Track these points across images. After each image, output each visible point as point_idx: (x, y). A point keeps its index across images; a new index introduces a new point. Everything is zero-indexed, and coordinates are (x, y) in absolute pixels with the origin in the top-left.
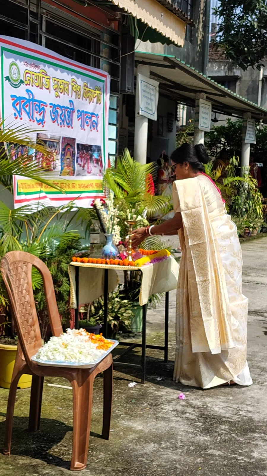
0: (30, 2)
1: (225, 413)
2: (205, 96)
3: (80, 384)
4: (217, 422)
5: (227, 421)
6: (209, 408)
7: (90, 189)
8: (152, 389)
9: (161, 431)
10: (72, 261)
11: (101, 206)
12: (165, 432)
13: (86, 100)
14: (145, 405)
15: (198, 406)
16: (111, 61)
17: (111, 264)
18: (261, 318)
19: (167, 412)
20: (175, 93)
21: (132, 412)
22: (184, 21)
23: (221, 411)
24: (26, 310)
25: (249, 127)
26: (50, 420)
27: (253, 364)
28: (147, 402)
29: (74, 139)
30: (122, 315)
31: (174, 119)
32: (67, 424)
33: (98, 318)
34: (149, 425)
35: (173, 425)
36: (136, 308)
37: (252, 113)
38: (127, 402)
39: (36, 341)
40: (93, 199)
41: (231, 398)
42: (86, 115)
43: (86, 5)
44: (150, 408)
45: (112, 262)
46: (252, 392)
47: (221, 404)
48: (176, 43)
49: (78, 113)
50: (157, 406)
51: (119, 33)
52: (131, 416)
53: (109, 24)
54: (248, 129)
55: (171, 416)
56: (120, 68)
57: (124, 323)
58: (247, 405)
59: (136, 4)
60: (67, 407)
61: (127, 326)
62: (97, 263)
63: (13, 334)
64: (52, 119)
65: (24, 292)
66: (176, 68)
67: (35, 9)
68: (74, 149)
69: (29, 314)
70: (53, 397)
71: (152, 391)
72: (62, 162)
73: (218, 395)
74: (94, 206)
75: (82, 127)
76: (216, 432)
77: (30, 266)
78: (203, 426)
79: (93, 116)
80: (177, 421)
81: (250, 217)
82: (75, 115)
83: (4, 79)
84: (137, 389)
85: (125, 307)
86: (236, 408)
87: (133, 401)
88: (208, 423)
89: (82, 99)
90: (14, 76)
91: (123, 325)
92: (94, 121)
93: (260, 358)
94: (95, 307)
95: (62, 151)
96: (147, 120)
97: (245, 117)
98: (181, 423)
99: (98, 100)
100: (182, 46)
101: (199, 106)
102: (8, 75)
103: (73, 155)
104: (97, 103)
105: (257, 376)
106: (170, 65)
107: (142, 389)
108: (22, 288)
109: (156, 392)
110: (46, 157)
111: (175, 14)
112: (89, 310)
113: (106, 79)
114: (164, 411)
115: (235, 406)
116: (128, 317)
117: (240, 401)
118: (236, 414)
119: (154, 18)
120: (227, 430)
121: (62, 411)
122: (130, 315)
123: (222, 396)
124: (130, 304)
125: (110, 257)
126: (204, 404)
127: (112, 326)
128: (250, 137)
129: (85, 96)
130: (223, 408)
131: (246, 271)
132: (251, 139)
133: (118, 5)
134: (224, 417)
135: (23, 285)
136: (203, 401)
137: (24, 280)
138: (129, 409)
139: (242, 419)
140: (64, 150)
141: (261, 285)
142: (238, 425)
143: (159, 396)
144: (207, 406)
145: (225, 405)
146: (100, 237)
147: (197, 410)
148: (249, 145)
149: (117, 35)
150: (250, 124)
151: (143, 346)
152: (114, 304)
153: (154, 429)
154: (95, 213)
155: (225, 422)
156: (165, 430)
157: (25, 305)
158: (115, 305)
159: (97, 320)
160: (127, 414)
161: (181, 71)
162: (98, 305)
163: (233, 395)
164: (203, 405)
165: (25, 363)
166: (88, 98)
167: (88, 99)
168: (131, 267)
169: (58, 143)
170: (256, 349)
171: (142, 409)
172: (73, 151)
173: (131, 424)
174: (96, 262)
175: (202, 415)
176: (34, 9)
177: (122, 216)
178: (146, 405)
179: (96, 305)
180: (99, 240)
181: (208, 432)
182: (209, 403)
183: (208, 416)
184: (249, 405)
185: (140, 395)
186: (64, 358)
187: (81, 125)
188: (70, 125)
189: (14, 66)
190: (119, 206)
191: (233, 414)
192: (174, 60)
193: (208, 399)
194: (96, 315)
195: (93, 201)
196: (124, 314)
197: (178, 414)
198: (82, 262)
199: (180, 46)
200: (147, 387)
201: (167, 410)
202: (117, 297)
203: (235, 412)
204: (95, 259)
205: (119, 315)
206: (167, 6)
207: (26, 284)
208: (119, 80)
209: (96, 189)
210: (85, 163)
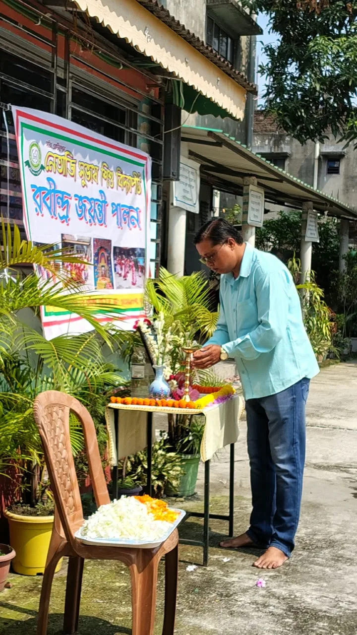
0: (57, 66)
1: (321, 605)
2: (255, 180)
3: (141, 569)
4: (312, 617)
5: (325, 616)
6: (299, 599)
8: (218, 573)
9: (239, 632)
10: (110, 401)
11: (148, 328)
12: (245, 632)
13: (123, 190)
14: (212, 596)
15: (283, 596)
16: (153, 139)
17: (163, 406)
18: (345, 475)
19: (243, 605)
20: (213, 176)
21: (197, 605)
22: (244, 87)
23: (315, 602)
24: (63, 470)
25: (311, 221)
26: (90, 617)
27: (347, 538)
28: (215, 591)
29: (110, 241)
30: (167, 472)
31: (209, 210)
32: (113, 623)
33: (135, 478)
34: (222, 623)
35: (254, 622)
36: (184, 463)
37: (314, 202)
38: (188, 592)
39: (75, 511)
40: (135, 320)
41: (325, 584)
42: (123, 209)
43: (122, 67)
44: (221, 600)
45: (165, 404)
46: (351, 576)
47: (314, 593)
48: (234, 116)
49: (113, 207)
50: (229, 597)
51: (162, 103)
52: (197, 611)
53: (148, 92)
54: (308, 222)
55: (249, 609)
56: (163, 148)
57: (171, 484)
58: (348, 594)
59: (189, 67)
60: (109, 599)
61: (174, 487)
62: (144, 404)
63: (34, 501)
64: (78, 215)
65: (60, 445)
66: (223, 146)
67: (63, 74)
68: (110, 254)
69: (66, 474)
70: (88, 586)
71: (219, 577)
72: (96, 270)
73: (307, 581)
74: (138, 329)
75: (119, 224)
76: (313, 631)
77: (67, 411)
78: (295, 624)
79: (132, 211)
80: (259, 617)
81: (314, 339)
82: (109, 209)
83: (25, 164)
84: (199, 575)
85: (172, 462)
86: (334, 598)
87: (197, 590)
88: (300, 619)
89: (117, 189)
90: (34, 160)
91: (170, 486)
92: (133, 217)
93: (354, 530)
94: (131, 462)
95: (95, 256)
96: (185, 213)
97: (305, 207)
98: (265, 620)
99: (138, 189)
100: (242, 120)
101: (248, 194)
102: (29, 159)
103: (108, 261)
104: (136, 194)
105: (354, 554)
106: (215, 141)
107: (206, 574)
108: (57, 440)
109: (225, 578)
110: (75, 266)
111: (233, 78)
112: (125, 466)
113: (147, 163)
114: (239, 603)
115: (332, 596)
116: (175, 476)
117: (337, 588)
118: (334, 607)
119: (209, 83)
120: (327, 628)
121: (104, 605)
122: (178, 473)
123: (313, 582)
124: (178, 458)
125: (160, 396)
126: (291, 593)
127: (155, 488)
128: (311, 234)
129: (120, 184)
130: (316, 598)
131: (318, 411)
132: (313, 236)
133: (168, 68)
134: (321, 611)
135: (59, 436)
136: (289, 589)
137: (61, 429)
138: (192, 601)
139: (344, 613)
140: (97, 255)
141: (340, 430)
142: (340, 621)
143: (229, 583)
144: (295, 596)
145: (318, 594)
146: (145, 369)
147: (283, 602)
148: (311, 243)
149: (159, 105)
150: (311, 217)
151: (205, 515)
152: (157, 458)
153: (230, 628)
154: (139, 339)
155: (323, 618)
156: (245, 629)
157: (61, 463)
158: (159, 460)
159: (135, 480)
160: (190, 608)
161: (227, 148)
162: (135, 459)
163: (327, 580)
164: (290, 595)
165: (66, 541)
166: (125, 187)
167: (125, 189)
168: (190, 410)
169: (88, 246)
170: (347, 518)
171: (209, 601)
172: (108, 257)
173: (199, 622)
174: (142, 403)
175: (290, 608)
176: (61, 74)
177: (177, 342)
178: (214, 595)
179: (133, 459)
180: (143, 373)
181: (302, 631)
182: (298, 591)
183: (299, 609)
184: (350, 593)
185: (204, 582)
186: (120, 534)
187: (118, 222)
188: (102, 222)
189: (35, 148)
190: (172, 329)
191: (331, 607)
192: (220, 135)
193: (294, 587)
194: (133, 474)
195: (137, 322)
196: (171, 472)
197: (258, 608)
198: (124, 403)
199: (239, 120)
200: (211, 571)
201: (243, 603)
202: (160, 449)
203: (334, 603)
204: (141, 400)
205: (164, 473)
206: (225, 69)
207: (62, 435)
208: (162, 163)
209: (140, 306)
210: (128, 272)
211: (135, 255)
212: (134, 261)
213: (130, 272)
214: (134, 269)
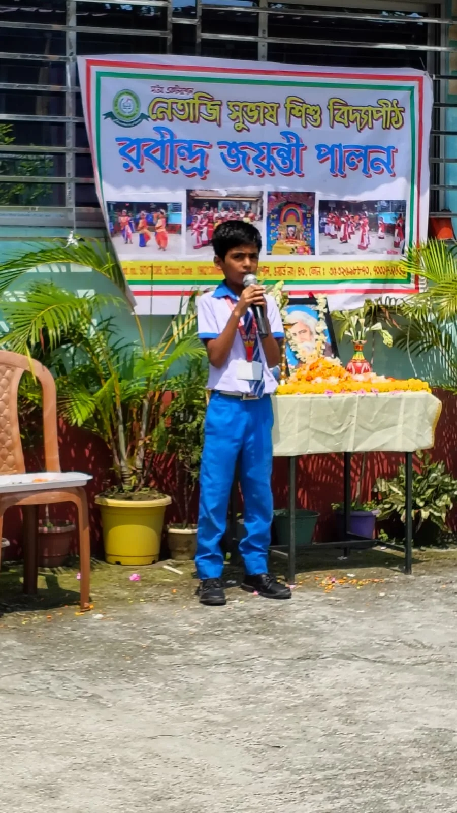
7: (362, 276)
13: (347, 127)
29: (310, 194)
42: (347, 151)
49: (320, 150)
64: (229, 165)
68: (311, 209)
72: (273, 231)
75: (336, 173)
79: (373, 152)
82: (310, 154)
83: (102, 117)
90: (125, 110)
92: (377, 159)
95: (270, 214)
102: (112, 110)
103: (306, 219)
113: (421, 84)
129: (338, 120)
140: (276, 211)
166: (354, 122)
167: (354, 125)
169: (255, 202)
172: (305, 214)
187: (332, 170)
188: (292, 171)
189: (126, 96)
209: (373, 276)
210: (353, 233)
211: (374, 210)
212: (369, 218)
213: (356, 232)
214: (367, 228)
